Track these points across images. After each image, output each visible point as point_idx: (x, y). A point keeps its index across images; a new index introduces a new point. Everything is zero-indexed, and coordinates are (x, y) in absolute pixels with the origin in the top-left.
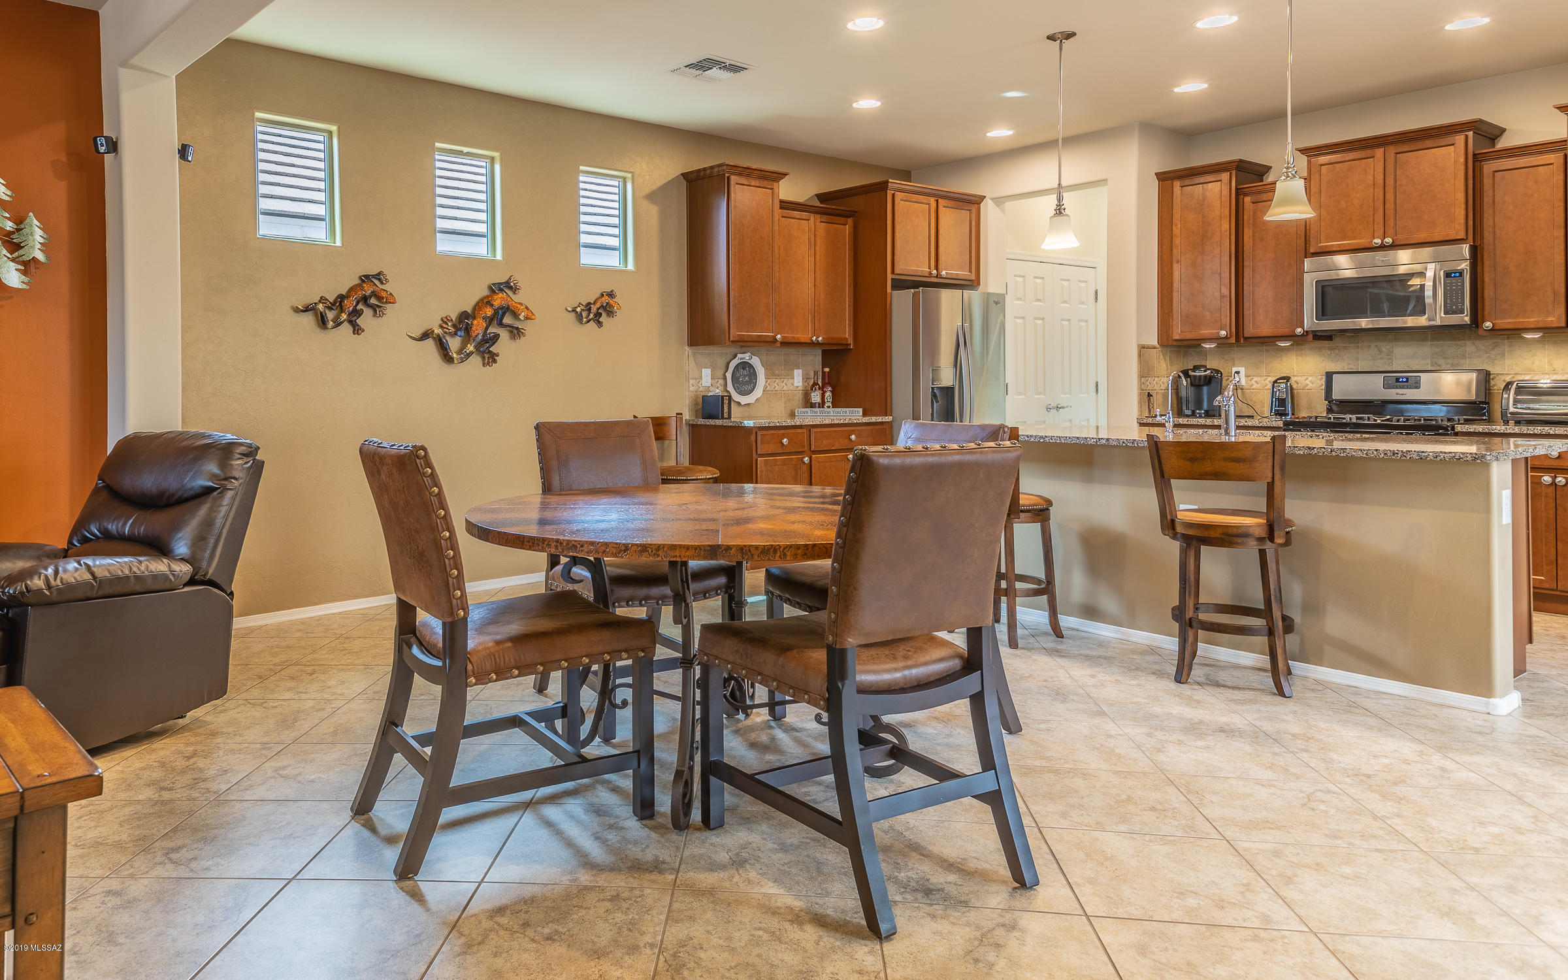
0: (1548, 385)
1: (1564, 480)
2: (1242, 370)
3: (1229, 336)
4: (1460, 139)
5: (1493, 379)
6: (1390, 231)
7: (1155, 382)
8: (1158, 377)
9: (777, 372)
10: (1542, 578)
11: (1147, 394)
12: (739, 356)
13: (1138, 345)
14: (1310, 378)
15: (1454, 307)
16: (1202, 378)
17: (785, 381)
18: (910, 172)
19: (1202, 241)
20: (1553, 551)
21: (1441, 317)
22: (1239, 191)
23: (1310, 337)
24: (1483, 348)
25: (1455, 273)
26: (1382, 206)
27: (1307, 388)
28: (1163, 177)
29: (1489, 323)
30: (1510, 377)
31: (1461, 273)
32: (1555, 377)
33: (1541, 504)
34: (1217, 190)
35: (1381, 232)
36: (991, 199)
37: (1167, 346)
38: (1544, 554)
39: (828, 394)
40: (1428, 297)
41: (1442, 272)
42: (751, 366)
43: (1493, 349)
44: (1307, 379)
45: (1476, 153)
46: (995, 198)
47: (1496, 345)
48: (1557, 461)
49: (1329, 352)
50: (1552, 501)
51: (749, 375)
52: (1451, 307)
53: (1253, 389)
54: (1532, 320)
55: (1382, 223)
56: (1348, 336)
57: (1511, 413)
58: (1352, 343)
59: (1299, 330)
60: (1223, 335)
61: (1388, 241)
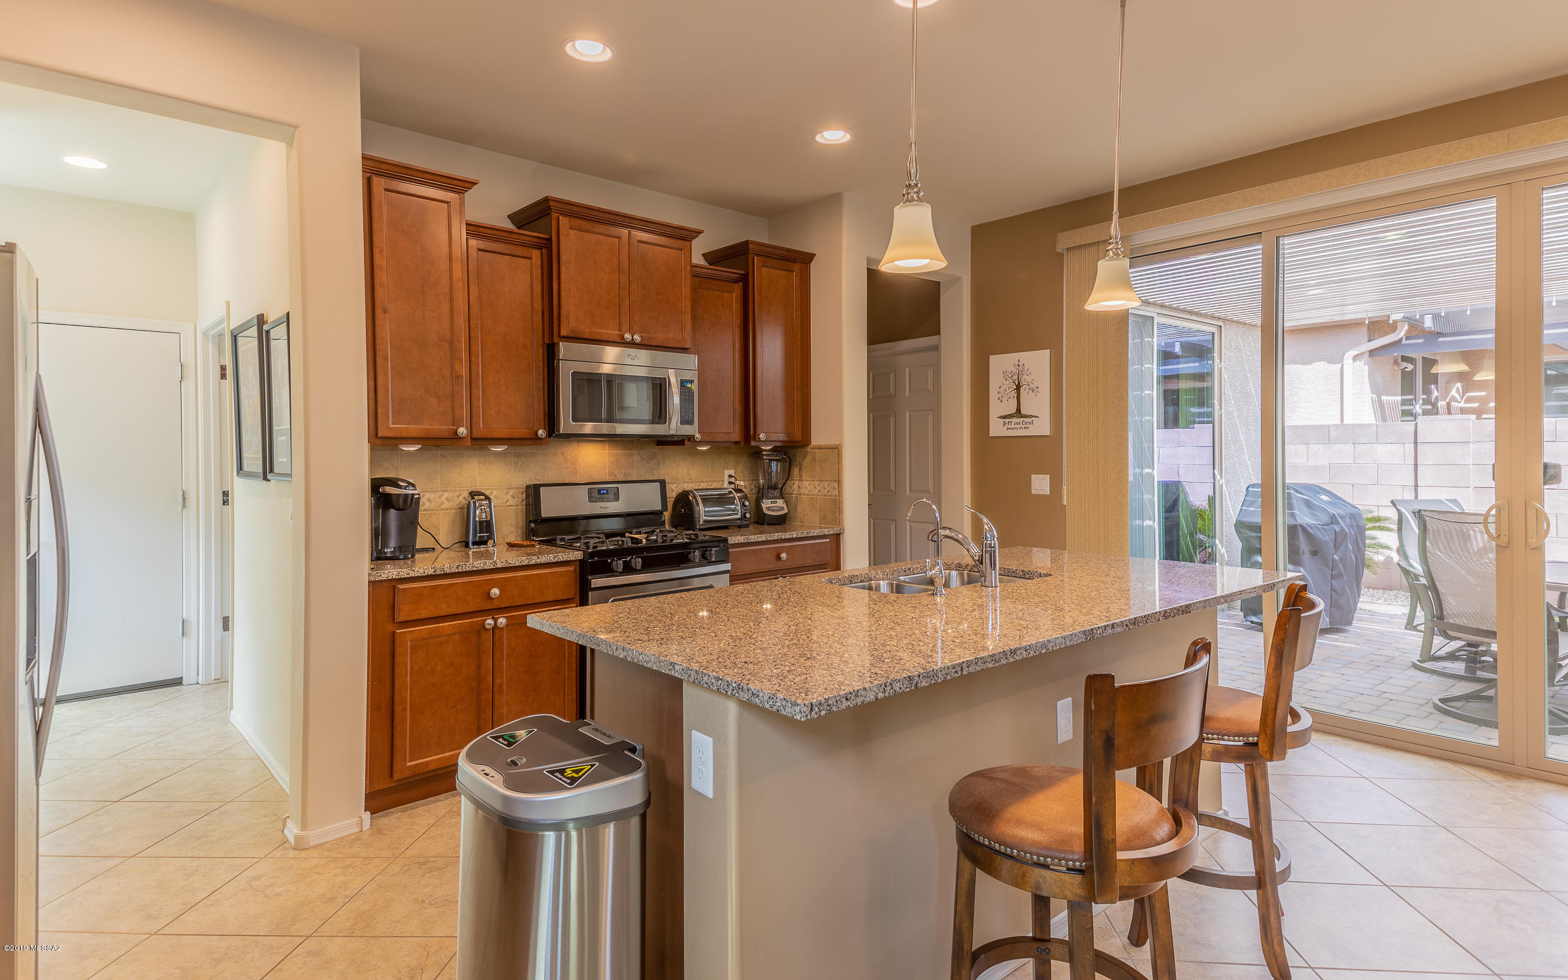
3: (466, 435)
4: (686, 246)
6: (635, 327)
15: (687, 417)
21: (678, 427)
24: (646, 457)
25: (687, 382)
26: (628, 296)
35: (627, 326)
41: (678, 380)
54: (721, 434)
55: (628, 316)
59: (541, 433)
60: (462, 433)
61: (637, 338)
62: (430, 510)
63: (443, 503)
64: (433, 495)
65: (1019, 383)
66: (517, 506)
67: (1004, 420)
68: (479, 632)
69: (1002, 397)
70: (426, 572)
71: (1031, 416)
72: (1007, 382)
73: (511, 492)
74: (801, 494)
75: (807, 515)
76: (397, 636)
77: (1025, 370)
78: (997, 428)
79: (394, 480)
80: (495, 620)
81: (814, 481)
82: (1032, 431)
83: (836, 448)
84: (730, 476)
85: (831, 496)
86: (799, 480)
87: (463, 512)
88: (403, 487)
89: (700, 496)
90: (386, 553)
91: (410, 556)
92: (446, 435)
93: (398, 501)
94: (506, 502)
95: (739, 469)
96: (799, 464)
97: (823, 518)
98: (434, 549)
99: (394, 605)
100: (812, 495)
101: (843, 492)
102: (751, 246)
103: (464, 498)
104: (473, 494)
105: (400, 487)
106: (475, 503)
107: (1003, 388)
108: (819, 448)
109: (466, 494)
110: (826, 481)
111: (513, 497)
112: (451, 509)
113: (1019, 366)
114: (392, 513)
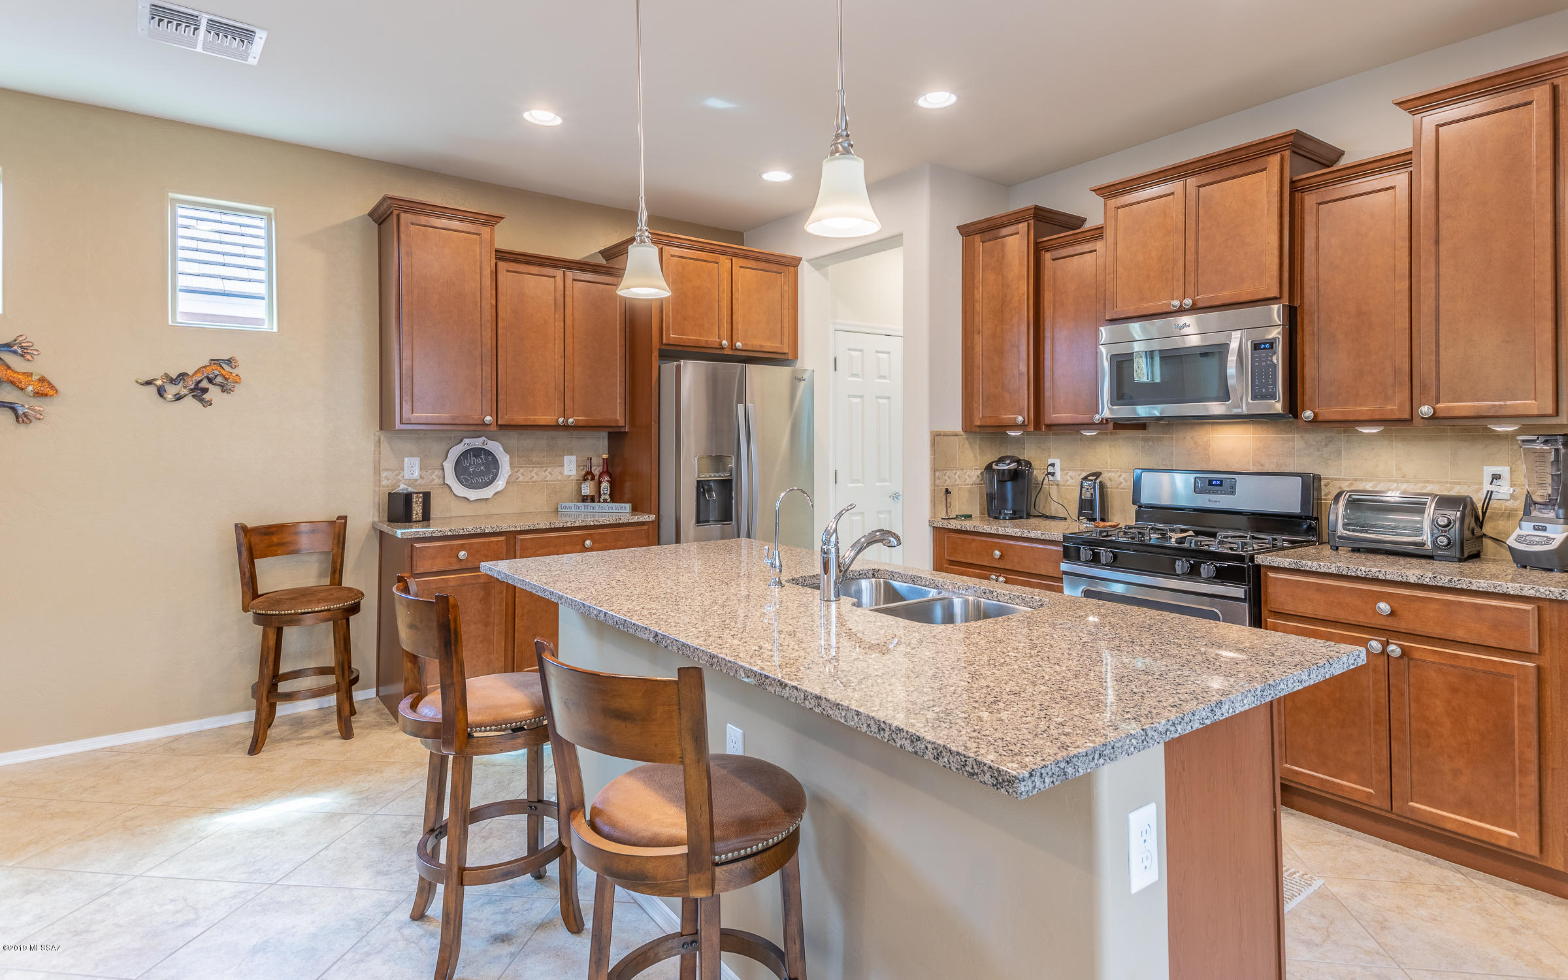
0: (1397, 499)
1: (1399, 649)
2: (1057, 462)
3: (1026, 423)
4: (1275, 160)
5: (1326, 485)
6: (1191, 290)
7: (956, 476)
8: (962, 470)
9: (534, 459)
10: (1372, 791)
11: (944, 490)
12: (466, 441)
13: (931, 432)
14: (1124, 475)
15: (1264, 390)
16: (1006, 472)
17: (549, 469)
18: (742, 234)
19: (1002, 306)
20: (1386, 753)
21: (1248, 403)
22: (1040, 245)
23: (1111, 425)
24: (1314, 443)
25: (1265, 344)
26: (1182, 257)
27: (1121, 487)
28: (966, 231)
29: (1310, 412)
30: (1347, 483)
31: (1272, 344)
32: (1404, 486)
33: (1369, 681)
34: (1016, 243)
35: (1181, 291)
36: (807, 261)
37: (970, 432)
38: (1373, 756)
39: (605, 485)
40: (1232, 376)
41: (1249, 343)
42: (488, 453)
43: (1326, 445)
44: (1121, 475)
45: (1295, 179)
46: (811, 260)
47: (1330, 440)
48: (1390, 619)
49: (1143, 444)
50: (1384, 678)
51: (486, 464)
52: (1260, 389)
53: (1068, 485)
54: (1365, 409)
55: (1182, 279)
56: (1163, 425)
57: (1339, 537)
58: (1166, 434)
60: (1020, 421)
61: (1188, 302)
84: (1496, 477)
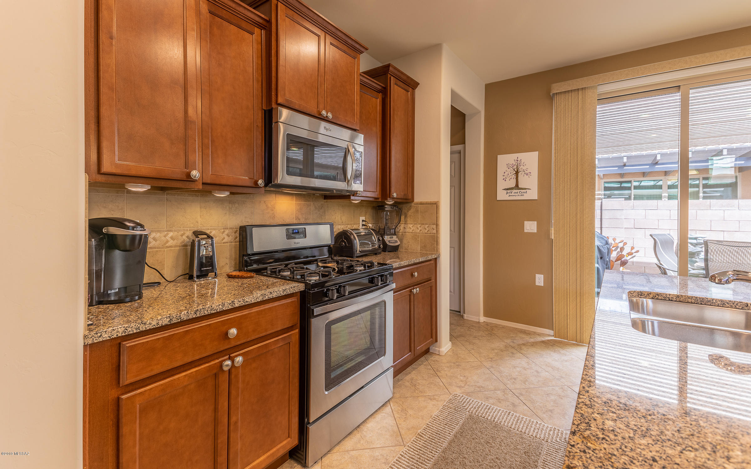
4: (358, 57)
6: (328, 107)
24: (318, 207)
26: (324, 83)
35: (323, 105)
55: (324, 98)
59: (261, 182)
60: (195, 176)
61: (330, 115)
62: (155, 248)
63: (167, 242)
64: (158, 234)
65: (517, 170)
66: (231, 242)
67: (507, 191)
68: (216, 376)
69: (506, 178)
70: (160, 323)
71: (525, 189)
72: (510, 170)
73: (227, 232)
74: (406, 232)
75: (411, 245)
76: (122, 404)
77: (522, 163)
78: (502, 195)
79: (121, 221)
80: (232, 359)
81: (416, 224)
82: (527, 197)
83: (435, 204)
84: (363, 221)
85: (431, 234)
86: (404, 224)
87: (186, 250)
88: (131, 228)
89: (356, 233)
90: (109, 295)
91: (137, 298)
92: (178, 176)
93: (124, 241)
94: (222, 240)
95: (367, 216)
96: (405, 213)
97: (424, 247)
98: (159, 283)
99: (119, 366)
100: (414, 233)
101: (440, 231)
102: (391, 68)
103: (188, 237)
104: (197, 234)
105: (127, 228)
106: (199, 241)
107: (506, 173)
108: (421, 203)
109: (189, 233)
110: (426, 224)
111: (228, 235)
112: (176, 246)
113: (517, 161)
114: (117, 254)
